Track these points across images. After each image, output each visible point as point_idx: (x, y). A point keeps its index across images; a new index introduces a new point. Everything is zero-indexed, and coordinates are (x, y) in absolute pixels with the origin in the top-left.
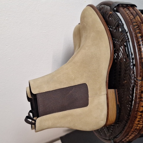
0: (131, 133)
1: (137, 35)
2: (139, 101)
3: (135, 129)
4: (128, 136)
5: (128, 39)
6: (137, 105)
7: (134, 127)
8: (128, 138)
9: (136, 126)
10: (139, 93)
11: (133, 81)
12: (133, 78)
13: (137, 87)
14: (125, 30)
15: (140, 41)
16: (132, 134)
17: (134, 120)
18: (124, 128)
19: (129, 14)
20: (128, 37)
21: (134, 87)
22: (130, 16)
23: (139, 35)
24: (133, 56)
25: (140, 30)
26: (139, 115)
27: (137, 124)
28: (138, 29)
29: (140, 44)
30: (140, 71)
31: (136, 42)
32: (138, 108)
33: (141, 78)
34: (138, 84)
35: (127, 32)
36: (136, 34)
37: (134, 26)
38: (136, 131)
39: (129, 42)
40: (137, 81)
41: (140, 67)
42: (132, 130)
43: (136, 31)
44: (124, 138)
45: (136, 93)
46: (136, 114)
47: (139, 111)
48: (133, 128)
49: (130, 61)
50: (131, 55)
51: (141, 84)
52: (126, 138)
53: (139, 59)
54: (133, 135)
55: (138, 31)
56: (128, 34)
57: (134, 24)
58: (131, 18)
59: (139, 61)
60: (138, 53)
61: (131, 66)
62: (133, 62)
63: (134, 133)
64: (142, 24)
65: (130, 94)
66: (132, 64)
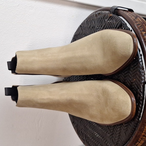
0: (141, 138)
1: (142, 33)
4: (138, 143)
12: (143, 74)
14: (129, 29)
18: (133, 133)
19: (131, 15)
21: (144, 83)
22: (132, 17)
23: (144, 33)
25: (144, 29)
31: (143, 39)
42: (143, 134)
48: (144, 132)
54: (142, 142)
57: (137, 23)
61: (140, 62)
62: (141, 58)
63: (144, 139)
64: (144, 25)
65: (141, 92)
66: (140, 60)
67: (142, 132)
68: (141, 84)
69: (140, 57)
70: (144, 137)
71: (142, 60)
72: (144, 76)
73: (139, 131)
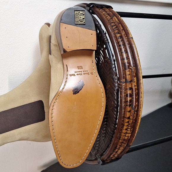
0: (119, 145)
1: (116, 36)
2: (124, 106)
3: (123, 139)
4: (117, 150)
5: (108, 40)
6: (123, 110)
7: (122, 137)
8: (117, 152)
9: (124, 136)
10: (124, 96)
11: (116, 84)
12: (116, 80)
13: (121, 90)
14: (104, 31)
15: (120, 41)
16: (121, 146)
17: (121, 128)
18: (111, 141)
19: (106, 15)
20: (107, 37)
21: (118, 90)
22: (107, 16)
23: (119, 35)
24: (114, 58)
25: (119, 30)
26: (126, 122)
27: (125, 133)
28: (117, 30)
29: (120, 44)
30: (123, 73)
31: (116, 42)
32: (124, 114)
33: (124, 80)
34: (122, 87)
35: (106, 33)
36: (115, 34)
37: (112, 26)
38: (124, 142)
39: (109, 43)
40: (121, 84)
41: (122, 68)
42: (121, 141)
43: (115, 31)
44: (112, 153)
45: (121, 97)
46: (123, 121)
47: (125, 118)
48: (121, 139)
49: (112, 63)
50: (112, 56)
51: (125, 86)
52: (114, 153)
53: (121, 60)
54: (122, 148)
55: (117, 31)
56: (107, 35)
57: (112, 24)
58: (109, 19)
59: (121, 62)
60: (119, 53)
61: (113, 68)
62: (115, 64)
63: (123, 145)
64: (120, 25)
65: (115, 99)
66: (113, 66)
67: (120, 139)
68: (115, 91)
69: (113, 63)
70: (123, 144)
71: (115, 66)
72: (118, 83)
73: (116, 138)
